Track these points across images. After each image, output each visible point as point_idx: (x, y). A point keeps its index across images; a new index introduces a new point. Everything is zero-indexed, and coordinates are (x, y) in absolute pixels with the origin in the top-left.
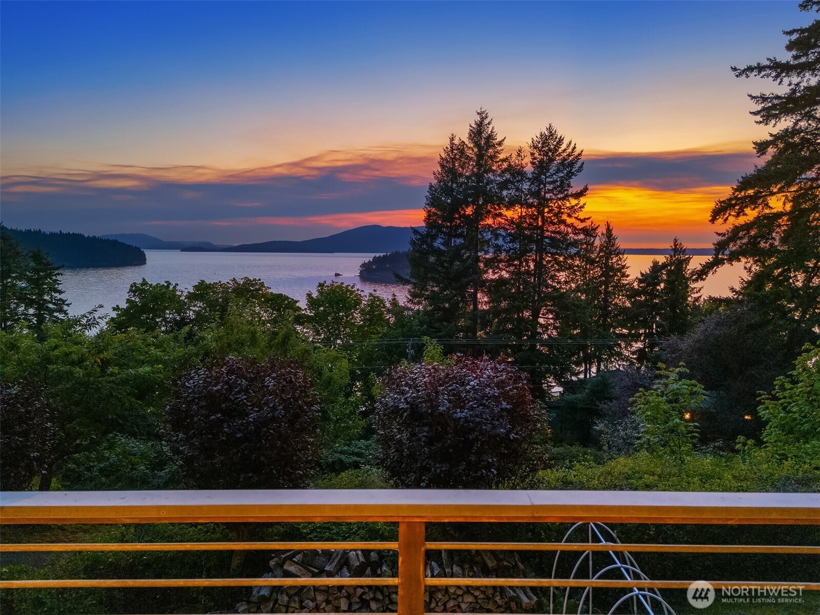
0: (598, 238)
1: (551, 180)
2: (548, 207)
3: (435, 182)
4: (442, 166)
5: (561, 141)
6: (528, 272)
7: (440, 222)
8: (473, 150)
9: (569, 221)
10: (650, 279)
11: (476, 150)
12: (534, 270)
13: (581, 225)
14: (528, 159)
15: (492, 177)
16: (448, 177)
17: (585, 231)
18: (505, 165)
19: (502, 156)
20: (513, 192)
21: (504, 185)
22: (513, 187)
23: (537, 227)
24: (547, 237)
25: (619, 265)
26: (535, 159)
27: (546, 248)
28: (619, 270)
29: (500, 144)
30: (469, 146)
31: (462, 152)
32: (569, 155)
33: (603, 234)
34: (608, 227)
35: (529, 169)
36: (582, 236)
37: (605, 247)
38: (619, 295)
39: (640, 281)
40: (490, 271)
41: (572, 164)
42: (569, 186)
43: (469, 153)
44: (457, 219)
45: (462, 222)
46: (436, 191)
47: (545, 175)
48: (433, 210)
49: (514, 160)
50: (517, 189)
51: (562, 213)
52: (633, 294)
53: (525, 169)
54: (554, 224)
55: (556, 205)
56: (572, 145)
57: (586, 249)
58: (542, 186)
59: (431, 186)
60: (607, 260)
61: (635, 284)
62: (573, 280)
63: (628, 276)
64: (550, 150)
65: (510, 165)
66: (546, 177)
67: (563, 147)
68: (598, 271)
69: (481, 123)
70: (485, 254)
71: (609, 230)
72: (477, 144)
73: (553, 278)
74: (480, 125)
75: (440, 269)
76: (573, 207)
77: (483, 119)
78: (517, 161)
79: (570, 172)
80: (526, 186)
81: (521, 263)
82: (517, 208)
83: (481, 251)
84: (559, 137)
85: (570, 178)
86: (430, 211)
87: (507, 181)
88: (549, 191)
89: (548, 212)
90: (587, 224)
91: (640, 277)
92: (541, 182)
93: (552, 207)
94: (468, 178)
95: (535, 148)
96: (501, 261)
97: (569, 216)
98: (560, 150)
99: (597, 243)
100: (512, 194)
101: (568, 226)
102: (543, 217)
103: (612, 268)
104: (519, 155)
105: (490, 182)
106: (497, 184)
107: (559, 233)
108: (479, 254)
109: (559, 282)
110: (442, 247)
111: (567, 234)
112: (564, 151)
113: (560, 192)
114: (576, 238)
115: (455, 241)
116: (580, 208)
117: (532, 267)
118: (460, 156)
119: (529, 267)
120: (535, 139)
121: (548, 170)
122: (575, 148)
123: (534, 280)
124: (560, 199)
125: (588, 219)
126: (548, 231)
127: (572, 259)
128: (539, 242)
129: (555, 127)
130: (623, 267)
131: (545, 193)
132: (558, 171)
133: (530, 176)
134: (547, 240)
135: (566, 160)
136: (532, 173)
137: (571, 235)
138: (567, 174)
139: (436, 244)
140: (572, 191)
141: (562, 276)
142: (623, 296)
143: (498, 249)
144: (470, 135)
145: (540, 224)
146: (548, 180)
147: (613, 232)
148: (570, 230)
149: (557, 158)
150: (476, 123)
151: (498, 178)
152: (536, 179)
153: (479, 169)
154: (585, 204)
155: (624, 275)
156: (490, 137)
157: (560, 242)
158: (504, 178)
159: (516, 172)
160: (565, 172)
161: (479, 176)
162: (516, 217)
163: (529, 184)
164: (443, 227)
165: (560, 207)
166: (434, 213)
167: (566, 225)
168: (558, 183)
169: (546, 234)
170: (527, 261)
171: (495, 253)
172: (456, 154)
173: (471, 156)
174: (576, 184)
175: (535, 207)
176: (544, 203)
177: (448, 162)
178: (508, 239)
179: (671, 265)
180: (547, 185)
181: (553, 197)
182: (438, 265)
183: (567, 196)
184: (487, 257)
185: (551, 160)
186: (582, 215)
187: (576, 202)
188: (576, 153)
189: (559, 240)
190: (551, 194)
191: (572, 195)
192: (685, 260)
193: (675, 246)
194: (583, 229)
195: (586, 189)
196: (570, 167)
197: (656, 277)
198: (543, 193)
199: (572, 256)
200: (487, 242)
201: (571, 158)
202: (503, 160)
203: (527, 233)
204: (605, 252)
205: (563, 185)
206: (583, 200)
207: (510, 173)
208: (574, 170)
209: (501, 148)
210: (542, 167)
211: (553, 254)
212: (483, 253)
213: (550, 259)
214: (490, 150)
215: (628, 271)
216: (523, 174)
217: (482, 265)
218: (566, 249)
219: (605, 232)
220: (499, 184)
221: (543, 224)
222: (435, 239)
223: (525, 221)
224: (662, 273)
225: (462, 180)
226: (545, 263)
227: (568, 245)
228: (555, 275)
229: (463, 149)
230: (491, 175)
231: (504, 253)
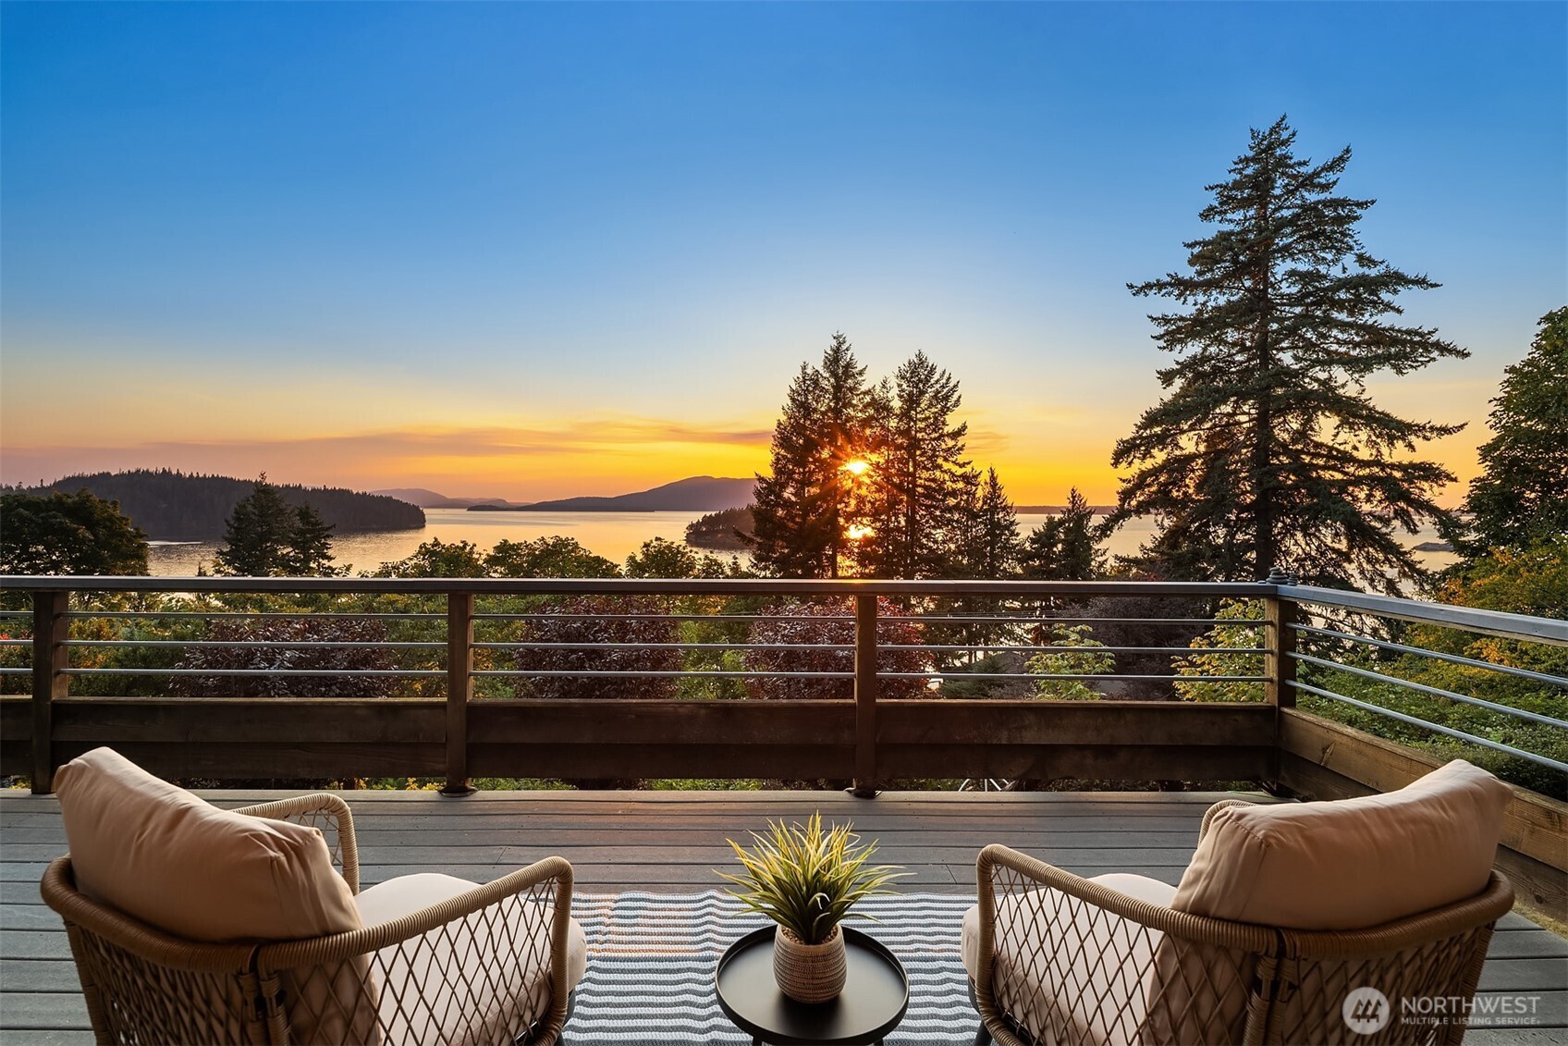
0: (980, 487)
1: (923, 416)
2: (920, 449)
3: (783, 418)
4: (793, 400)
5: (933, 370)
6: (898, 529)
7: (791, 467)
8: (829, 381)
9: (946, 466)
10: (1044, 539)
11: (832, 380)
12: (906, 527)
13: (959, 471)
14: (895, 391)
15: (852, 413)
16: (799, 412)
17: (965, 478)
18: (868, 399)
19: (863, 388)
20: (878, 430)
21: (866, 423)
22: (878, 424)
23: (909, 474)
24: (920, 486)
25: (1006, 520)
26: (903, 391)
27: (918, 500)
28: (1007, 527)
29: (861, 373)
30: (824, 375)
31: (816, 383)
32: (943, 387)
33: (986, 483)
34: (993, 474)
35: (896, 404)
36: (961, 485)
37: (989, 499)
38: (1008, 559)
39: (1033, 541)
40: (852, 527)
41: (946, 398)
42: (944, 423)
43: (824, 383)
44: (812, 463)
45: (817, 467)
46: (785, 429)
47: (916, 411)
48: (783, 452)
49: (878, 392)
50: (883, 427)
51: (937, 456)
52: (1024, 557)
53: (891, 404)
54: (928, 470)
55: (930, 446)
56: (946, 375)
57: (967, 501)
58: (912, 423)
59: (780, 424)
60: (992, 515)
61: (1027, 544)
62: (951, 539)
63: (1018, 535)
64: (920, 381)
65: (873, 399)
66: (917, 413)
67: (936, 377)
68: (979, 530)
69: (838, 349)
70: (846, 507)
71: (993, 478)
72: (834, 374)
73: (928, 536)
74: (837, 350)
75: (791, 524)
76: (950, 449)
77: (840, 344)
78: (881, 394)
79: (945, 406)
80: (893, 423)
81: (889, 518)
82: (883, 449)
83: (840, 503)
84: (930, 365)
85: (945, 414)
86: (778, 453)
87: (871, 418)
88: (921, 430)
89: (921, 455)
90: (968, 469)
91: (1032, 535)
92: (911, 419)
93: (924, 448)
94: (823, 414)
95: (903, 378)
96: (865, 515)
97: (946, 460)
98: (932, 381)
99: (980, 493)
100: (877, 433)
101: (945, 472)
102: (914, 461)
103: (997, 525)
104: (884, 387)
105: (849, 419)
106: (859, 421)
107: (934, 480)
108: (839, 506)
109: (935, 542)
110: (793, 499)
111: (944, 482)
112: (937, 382)
113: (934, 430)
114: (954, 486)
115: (808, 491)
116: (958, 450)
117: (903, 523)
118: (814, 388)
119: (899, 523)
120: (903, 367)
121: (919, 405)
122: (949, 378)
123: (906, 538)
124: (934, 439)
125: (969, 463)
126: (920, 478)
127: (950, 512)
128: (911, 493)
129: (925, 353)
130: (1012, 523)
131: (916, 432)
132: (931, 405)
133: (898, 412)
134: (919, 490)
135: (940, 392)
136: (901, 408)
137: (948, 483)
138: (942, 410)
139: (786, 495)
140: (947, 429)
141: (939, 534)
142: (1012, 559)
143: (861, 500)
144: (826, 363)
145: (911, 469)
146: (919, 416)
147: (998, 481)
148: (947, 477)
149: (929, 390)
150: (832, 350)
151: (860, 414)
152: (905, 415)
153: (837, 403)
154: (963, 446)
155: (1012, 533)
156: (849, 366)
157: (936, 492)
158: (867, 414)
159: (881, 407)
160: (939, 406)
161: (837, 412)
162: (882, 461)
163: (896, 420)
164: (795, 473)
165: (934, 450)
166: (783, 456)
167: (942, 471)
168: (932, 420)
169: (919, 482)
170: (896, 516)
171: (857, 505)
172: (809, 385)
173: (826, 387)
174: (952, 422)
175: (905, 449)
176: (914, 444)
177: (799, 395)
178: (873, 488)
179: (1069, 521)
180: (918, 423)
181: (926, 437)
182: (788, 520)
183: (942, 435)
184: (848, 510)
185: (922, 393)
186: (961, 458)
187: (953, 443)
188: (951, 385)
189: (934, 490)
190: (923, 434)
191: (948, 435)
192: (1085, 515)
193: (1074, 497)
194: (960, 476)
195: (964, 427)
196: (945, 400)
197: (1053, 536)
198: (913, 432)
199: (950, 509)
200: (848, 493)
201: (945, 390)
202: (865, 393)
203: (896, 480)
204: (989, 505)
205: (937, 423)
206: (961, 441)
207: (874, 408)
208: (949, 404)
209: (862, 378)
210: (911, 401)
211: (928, 507)
212: (843, 505)
213: (924, 513)
214: (850, 381)
215: (1018, 529)
216: (888, 409)
217: (842, 521)
218: (943, 501)
219: (988, 481)
220: (861, 421)
221: (915, 470)
222: (785, 488)
223: (894, 467)
224: (1059, 532)
225: (816, 416)
226: (918, 518)
227: (945, 495)
228: (931, 533)
229: (818, 380)
230: (851, 411)
231: (868, 506)
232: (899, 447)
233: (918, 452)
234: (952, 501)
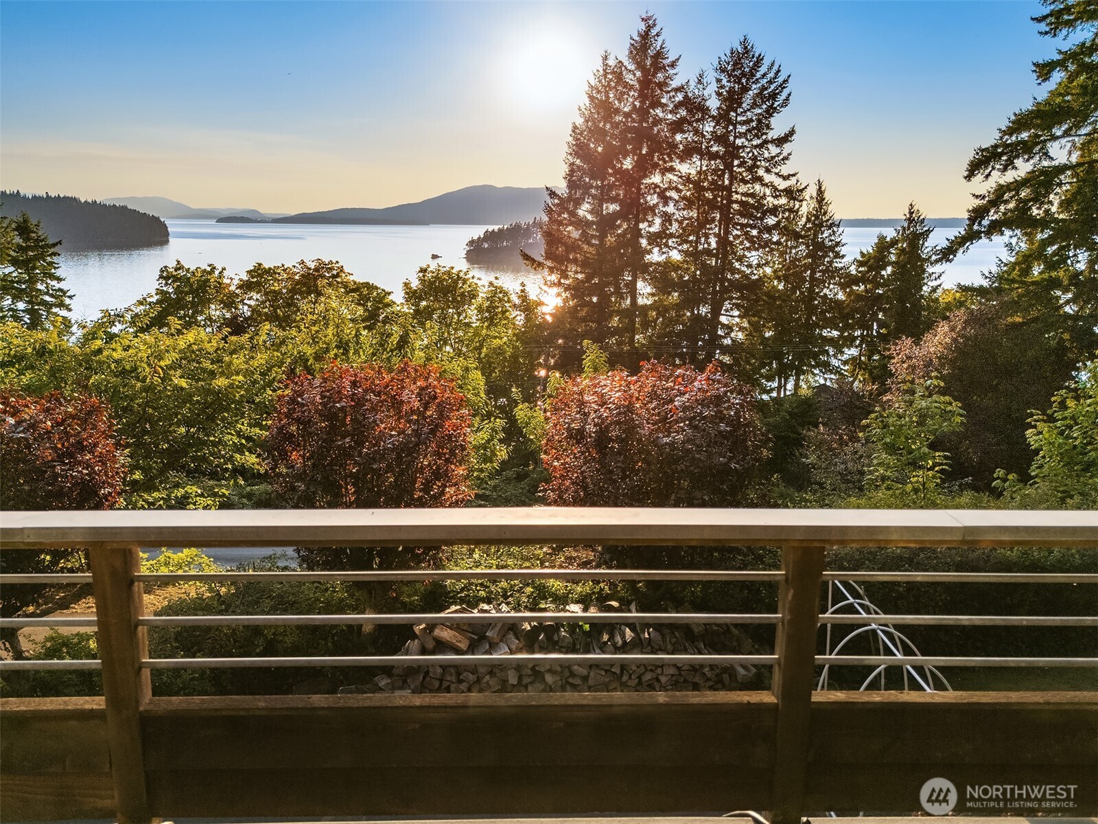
0: (804, 203)
1: (744, 118)
2: (738, 157)
3: (580, 121)
4: (591, 98)
5: (759, 60)
6: (708, 252)
7: (587, 180)
8: (634, 75)
9: (768, 178)
10: (873, 261)
11: (638, 74)
12: (717, 249)
13: (782, 185)
14: (713, 87)
15: (661, 115)
16: (598, 113)
17: (789, 193)
18: (680, 97)
19: (675, 84)
20: (690, 136)
21: (677, 126)
22: (691, 129)
23: (723, 188)
24: (736, 202)
25: (832, 241)
26: (722, 87)
27: (733, 218)
29: (673, 65)
30: (629, 67)
31: (619, 77)
32: (770, 82)
33: (811, 198)
34: (820, 187)
35: (714, 104)
36: (783, 201)
37: (814, 215)
39: (860, 264)
40: (656, 250)
41: (773, 96)
42: (768, 127)
43: (629, 78)
44: (611, 175)
45: (618, 180)
46: (581, 134)
47: (736, 112)
48: (578, 162)
49: (693, 90)
50: (696, 132)
51: (758, 167)
53: (708, 104)
54: (746, 182)
55: (750, 155)
56: (775, 68)
57: (788, 219)
58: (731, 127)
59: (575, 127)
60: (816, 234)
61: (853, 268)
62: (767, 262)
63: (843, 256)
64: (744, 74)
65: (686, 97)
67: (763, 70)
68: (802, 250)
69: (647, 34)
70: (650, 226)
71: (820, 192)
72: (641, 66)
73: (741, 259)
74: (645, 36)
75: (585, 247)
76: (773, 158)
77: (649, 28)
78: (696, 91)
79: (771, 107)
80: (708, 127)
81: (698, 238)
82: (696, 158)
83: (643, 222)
84: (757, 55)
85: (771, 115)
86: (572, 164)
87: (683, 120)
88: (741, 135)
89: (739, 166)
90: (792, 182)
91: (859, 258)
92: (730, 122)
93: (744, 158)
94: (627, 115)
95: (723, 71)
96: (671, 236)
97: (768, 171)
98: (758, 75)
99: (804, 209)
100: (689, 139)
102: (731, 172)
103: (822, 246)
104: (700, 82)
105: (657, 121)
106: (668, 125)
107: (753, 195)
108: (641, 226)
109: (749, 266)
110: (589, 217)
111: (764, 197)
112: (764, 76)
113: (756, 136)
114: (776, 202)
115: (607, 208)
116: (783, 159)
117: (714, 245)
118: (617, 83)
119: (709, 244)
120: (723, 58)
121: (740, 105)
122: (779, 71)
123: (716, 263)
124: (756, 147)
125: (794, 175)
126: (737, 193)
127: (769, 232)
128: (725, 210)
129: (752, 40)
130: (838, 244)
131: (735, 137)
132: (754, 105)
133: (714, 113)
134: (735, 206)
135: (766, 89)
136: (718, 108)
137: (768, 199)
138: (767, 111)
139: (581, 213)
140: (772, 135)
141: (754, 257)
143: (667, 218)
144: (632, 52)
145: (727, 182)
146: (739, 119)
147: (826, 195)
148: (768, 192)
149: (754, 86)
150: (640, 34)
151: (670, 116)
152: (723, 118)
153: (642, 102)
154: (790, 154)
155: (837, 255)
156: (658, 55)
157: (754, 209)
158: (678, 116)
159: (695, 107)
160: (764, 106)
161: (643, 114)
162: (693, 172)
163: (713, 124)
164: (592, 187)
165: (755, 159)
166: (578, 167)
167: (763, 185)
168: (754, 124)
169: (735, 197)
170: (707, 236)
171: (662, 224)
172: (611, 80)
173: (631, 83)
174: (778, 125)
175: (720, 158)
176: (733, 152)
177: (599, 92)
178: (682, 205)
179: (903, 239)
180: (739, 126)
181: (746, 143)
183: (766, 142)
184: (652, 230)
185: (745, 89)
186: (785, 169)
187: (778, 150)
188: (780, 80)
189: (752, 206)
190: (743, 140)
191: (773, 141)
192: (923, 233)
193: (911, 211)
194: (785, 190)
195: (792, 132)
196: (772, 99)
197: (882, 258)
198: (732, 138)
199: (769, 229)
200: (652, 209)
201: (773, 87)
202: (677, 90)
203: (709, 195)
204: (813, 223)
205: (761, 126)
206: (787, 148)
207: (687, 108)
208: (777, 104)
209: (674, 71)
210: (732, 100)
211: (743, 226)
212: (646, 224)
213: (739, 233)
214: (659, 75)
215: (844, 250)
216: (704, 110)
217: (644, 242)
218: (762, 219)
219: (815, 195)
220: (671, 124)
221: (731, 183)
222: (580, 204)
223: (706, 179)
224: (890, 253)
225: (618, 118)
226: (731, 239)
227: (764, 214)
228: (744, 256)
229: (621, 73)
230: (659, 112)
231: (675, 225)
232: (714, 156)
233: (736, 162)
234: (771, 221)
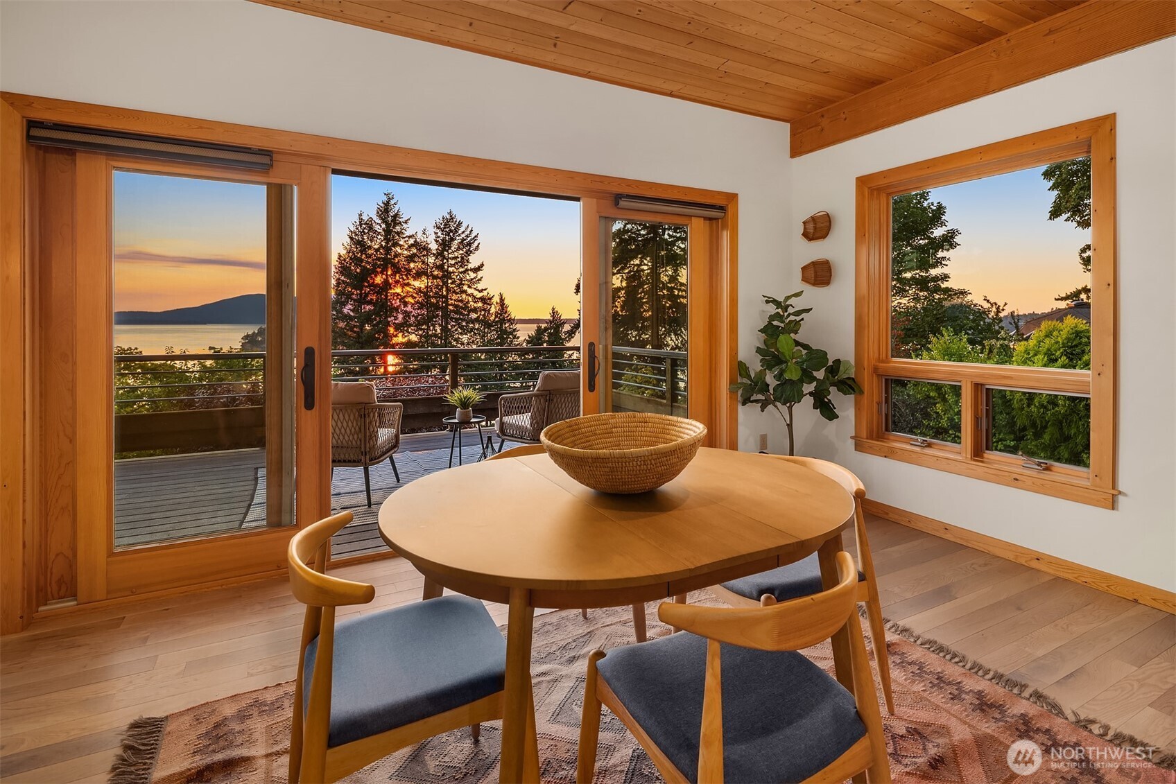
0: (493, 306)
1: (453, 256)
2: (451, 279)
3: (343, 252)
4: (351, 238)
5: (460, 224)
6: (435, 335)
7: (350, 290)
8: (381, 226)
9: (470, 291)
10: (535, 339)
11: (383, 226)
12: (441, 334)
13: (479, 295)
14: (433, 237)
15: (399, 251)
16: (357, 248)
17: (483, 299)
18: (412, 241)
19: (408, 233)
20: (420, 265)
21: (411, 258)
22: (420, 260)
23: (443, 296)
24: (451, 305)
25: (510, 328)
26: (439, 237)
27: (450, 315)
28: (511, 333)
29: (406, 222)
30: (377, 221)
31: (371, 228)
32: (467, 236)
33: (497, 303)
34: (502, 297)
35: (434, 247)
36: (480, 304)
37: (499, 314)
38: (512, 354)
39: (528, 342)
40: (400, 335)
41: (470, 244)
42: (468, 262)
43: (377, 228)
44: (367, 287)
45: (371, 290)
46: (345, 260)
47: (447, 251)
48: (343, 278)
49: (420, 237)
50: (423, 262)
51: (463, 284)
52: (522, 352)
53: (430, 246)
54: (457, 293)
55: (458, 277)
56: (469, 230)
57: (484, 315)
58: (445, 261)
59: (340, 256)
60: (501, 325)
61: (525, 344)
62: (473, 341)
63: (518, 338)
64: (451, 231)
65: (416, 241)
66: (449, 253)
67: (462, 229)
68: (493, 335)
69: (388, 202)
70: (395, 320)
71: (502, 300)
72: (384, 221)
73: (457, 340)
74: (387, 204)
75: (349, 333)
76: (472, 279)
77: (389, 199)
78: (422, 238)
79: (469, 250)
80: (431, 260)
81: (428, 327)
82: (424, 278)
83: (390, 317)
84: (458, 221)
85: (469, 255)
86: (339, 279)
87: (414, 255)
88: (452, 266)
89: (451, 283)
90: (485, 293)
91: (527, 338)
92: (444, 257)
93: (454, 279)
94: (377, 250)
95: (438, 228)
96: (411, 325)
97: (469, 287)
98: (460, 232)
99: (493, 310)
100: (419, 266)
101: (469, 295)
102: (447, 287)
103: (505, 332)
104: (424, 233)
105: (397, 255)
106: (405, 257)
107: (461, 301)
108: (389, 319)
109: (462, 344)
110: (352, 314)
111: (468, 302)
112: (463, 232)
113: (461, 266)
114: (475, 305)
115: (364, 308)
116: (478, 280)
117: (439, 331)
118: (369, 230)
119: (436, 331)
120: (438, 221)
121: (450, 248)
122: (472, 230)
123: (441, 342)
124: (461, 273)
125: (485, 290)
126: (452, 300)
127: (473, 323)
128: (444, 309)
129: (454, 213)
130: (514, 330)
131: (448, 267)
132: (458, 249)
133: (435, 252)
134: (451, 308)
135: (465, 240)
136: (437, 249)
137: (471, 303)
138: (467, 253)
139: (345, 311)
140: (470, 266)
141: (465, 338)
142: (515, 354)
143: (407, 314)
144: (378, 213)
145: (445, 293)
146: (450, 256)
147: (505, 302)
148: (470, 299)
149: (458, 238)
150: (384, 203)
151: (406, 252)
152: (440, 254)
153: (387, 243)
154: (482, 278)
155: (515, 337)
156: (396, 216)
158: (411, 252)
159: (422, 248)
160: (465, 250)
161: (388, 250)
162: (423, 286)
163: (434, 258)
164: (353, 294)
165: (461, 280)
166: (343, 281)
167: (467, 295)
168: (459, 259)
169: (450, 302)
170: (434, 326)
171: (404, 318)
172: (365, 228)
173: (379, 231)
174: (474, 261)
175: (440, 278)
176: (447, 275)
177: (356, 235)
178: (416, 306)
179: (551, 328)
180: (450, 260)
181: (455, 270)
182: (348, 330)
183: (467, 270)
184: (397, 322)
185: (452, 239)
186: (480, 286)
187: (475, 275)
188: (473, 236)
189: (462, 308)
190: (453, 268)
191: (471, 270)
192: (560, 325)
193: (553, 313)
194: (480, 298)
195: (482, 265)
196: (469, 245)
197: (540, 339)
198: (446, 267)
199: (473, 321)
200: (396, 309)
201: (469, 239)
202: (409, 237)
203: (434, 301)
204: (499, 318)
205: (463, 261)
206: (480, 274)
207: (416, 248)
208: (471, 249)
209: (408, 226)
210: (445, 245)
211: (457, 320)
212: (393, 318)
213: (454, 324)
214: (397, 227)
215: (518, 334)
216: (428, 250)
217: (391, 330)
218: (468, 315)
219: (499, 301)
220: (407, 257)
221: (448, 294)
222: (345, 305)
223: (432, 291)
224: (544, 336)
225: (370, 252)
226: (450, 327)
227: (469, 312)
228: (459, 338)
229: (372, 224)
230: (398, 249)
231: (413, 319)
232: (435, 277)
233: (450, 281)
234: (474, 316)
